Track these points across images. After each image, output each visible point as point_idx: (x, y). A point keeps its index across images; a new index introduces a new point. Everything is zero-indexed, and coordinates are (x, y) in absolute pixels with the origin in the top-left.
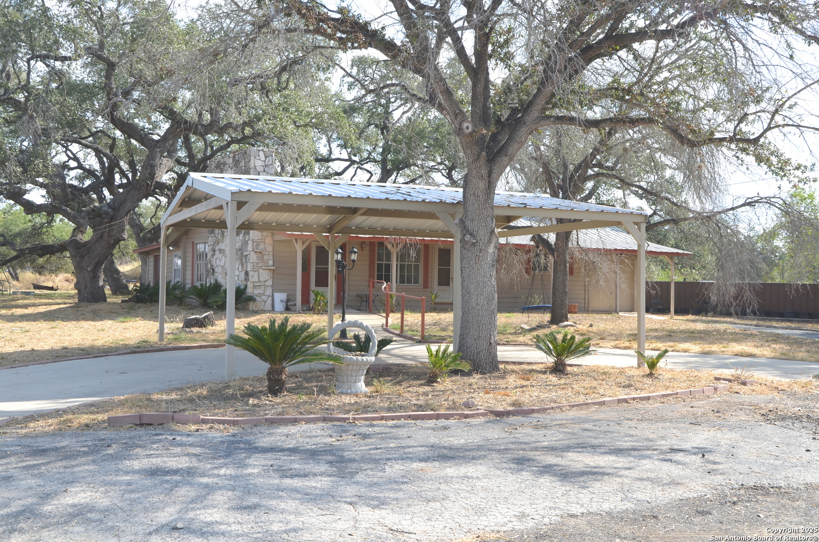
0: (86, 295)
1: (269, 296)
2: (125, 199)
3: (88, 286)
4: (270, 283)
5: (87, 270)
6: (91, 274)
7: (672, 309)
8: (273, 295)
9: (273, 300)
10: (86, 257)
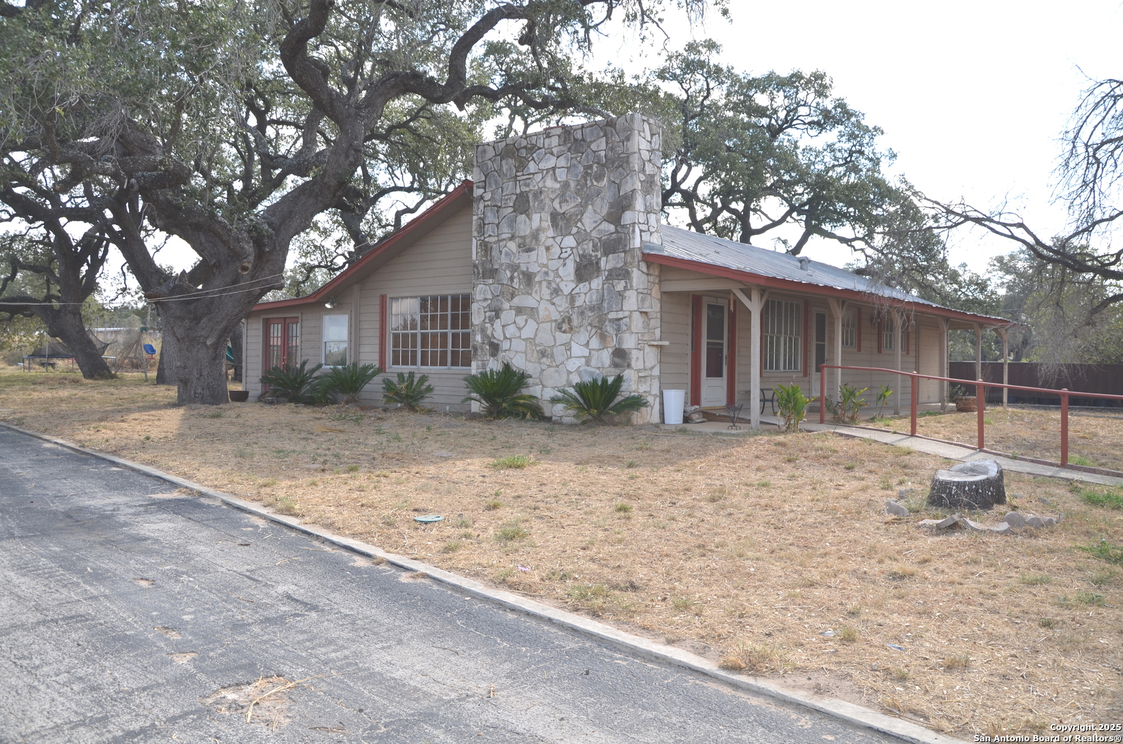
0: (199, 391)
1: (655, 396)
2: (291, 212)
3: (205, 373)
4: (656, 372)
5: (205, 343)
6: (211, 351)
7: (1005, 399)
8: (662, 393)
9: (662, 404)
10: (204, 320)
